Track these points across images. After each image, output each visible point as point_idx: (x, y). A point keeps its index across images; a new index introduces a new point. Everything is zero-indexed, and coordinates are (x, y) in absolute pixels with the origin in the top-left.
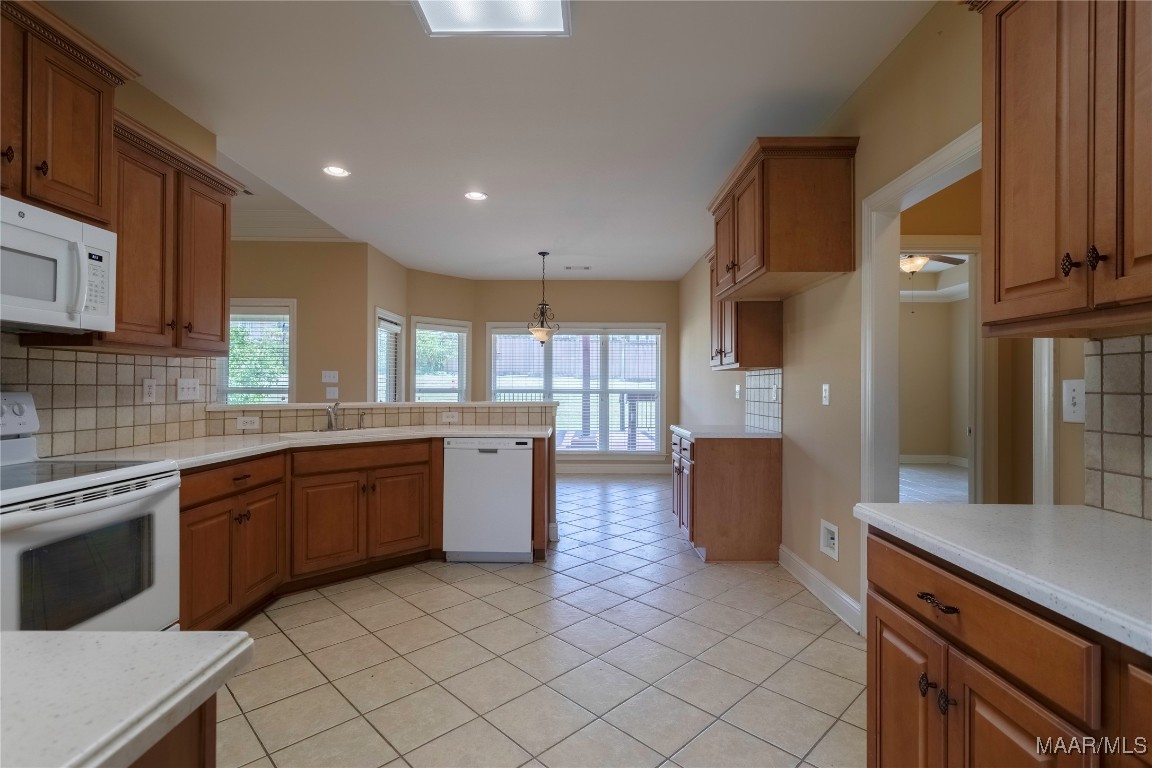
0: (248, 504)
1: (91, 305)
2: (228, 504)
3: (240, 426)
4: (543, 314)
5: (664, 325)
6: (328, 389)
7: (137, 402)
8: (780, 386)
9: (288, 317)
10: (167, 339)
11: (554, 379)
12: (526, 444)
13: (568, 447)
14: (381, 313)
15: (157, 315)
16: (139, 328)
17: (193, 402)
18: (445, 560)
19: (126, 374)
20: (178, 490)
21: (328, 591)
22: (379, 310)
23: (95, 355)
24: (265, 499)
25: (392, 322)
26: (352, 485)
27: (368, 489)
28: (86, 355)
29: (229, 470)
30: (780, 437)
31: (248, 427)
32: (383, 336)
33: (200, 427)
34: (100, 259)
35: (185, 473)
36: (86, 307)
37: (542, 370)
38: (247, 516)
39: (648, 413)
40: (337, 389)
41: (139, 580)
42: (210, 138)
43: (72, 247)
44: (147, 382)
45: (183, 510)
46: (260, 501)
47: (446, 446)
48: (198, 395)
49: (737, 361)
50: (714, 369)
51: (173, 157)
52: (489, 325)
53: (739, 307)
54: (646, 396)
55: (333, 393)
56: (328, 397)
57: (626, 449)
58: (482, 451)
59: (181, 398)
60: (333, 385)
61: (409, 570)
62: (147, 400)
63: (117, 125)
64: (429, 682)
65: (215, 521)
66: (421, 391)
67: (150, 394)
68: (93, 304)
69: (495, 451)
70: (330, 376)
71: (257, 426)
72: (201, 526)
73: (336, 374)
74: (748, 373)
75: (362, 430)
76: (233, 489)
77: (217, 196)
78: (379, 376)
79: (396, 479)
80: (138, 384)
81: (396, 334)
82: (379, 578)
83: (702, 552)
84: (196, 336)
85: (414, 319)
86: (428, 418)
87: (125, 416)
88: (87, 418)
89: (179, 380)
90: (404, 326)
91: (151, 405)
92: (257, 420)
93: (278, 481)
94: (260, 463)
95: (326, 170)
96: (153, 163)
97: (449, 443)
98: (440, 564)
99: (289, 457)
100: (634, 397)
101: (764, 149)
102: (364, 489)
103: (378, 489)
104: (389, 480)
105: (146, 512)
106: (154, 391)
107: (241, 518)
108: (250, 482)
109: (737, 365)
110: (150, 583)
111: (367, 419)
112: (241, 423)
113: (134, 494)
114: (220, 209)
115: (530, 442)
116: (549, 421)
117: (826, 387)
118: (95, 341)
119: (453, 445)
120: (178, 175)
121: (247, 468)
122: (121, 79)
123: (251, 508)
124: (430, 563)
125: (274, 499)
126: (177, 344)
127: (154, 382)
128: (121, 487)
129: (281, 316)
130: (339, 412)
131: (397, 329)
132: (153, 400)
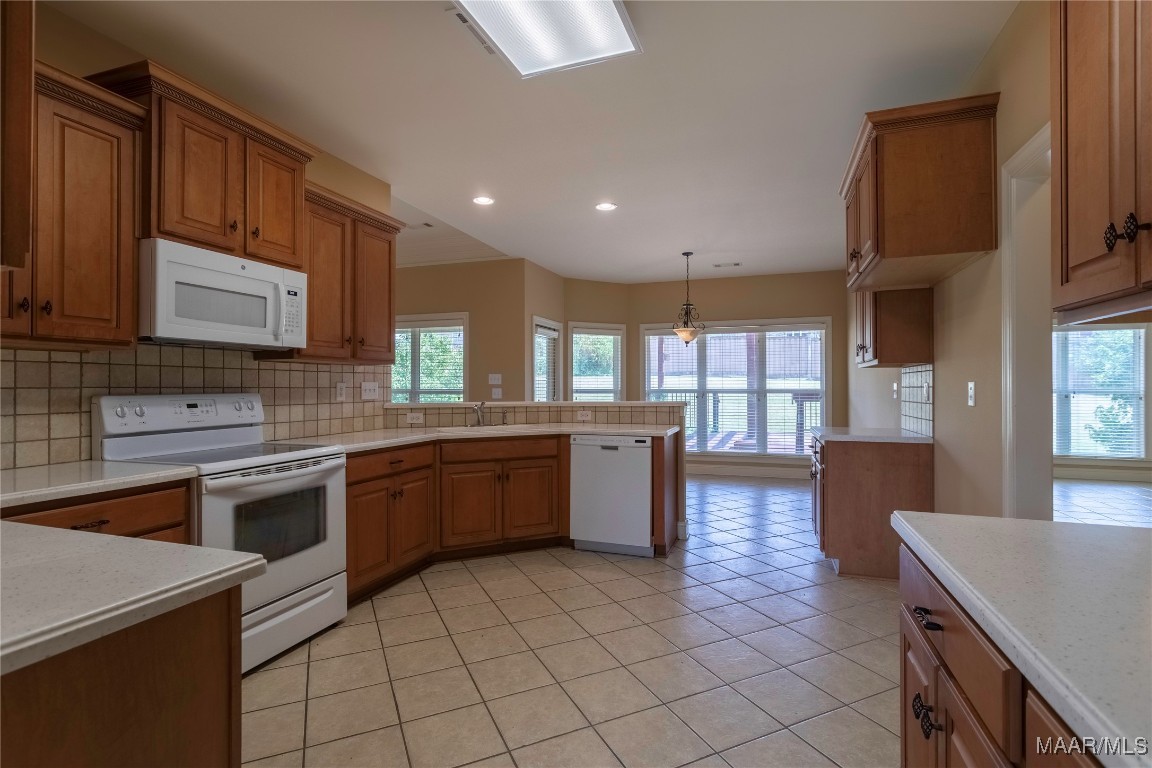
0: (403, 484)
1: (289, 328)
2: (386, 483)
3: (409, 421)
4: (687, 313)
5: (829, 319)
6: (494, 390)
7: (333, 401)
8: (931, 385)
9: (462, 328)
10: (347, 351)
11: (708, 379)
12: (644, 442)
13: (731, 448)
14: (538, 320)
15: (339, 333)
16: (326, 344)
17: (373, 401)
18: (573, 548)
19: (324, 379)
20: (344, 470)
21: (472, 563)
22: (535, 317)
23: (302, 365)
24: (416, 481)
25: (550, 329)
26: (489, 474)
27: (503, 478)
28: (281, 365)
29: (387, 456)
30: (931, 442)
31: (415, 421)
32: (541, 343)
33: (379, 421)
34: (296, 294)
35: (350, 456)
36: (286, 330)
37: (695, 369)
38: (401, 493)
39: (814, 413)
40: (500, 390)
41: (317, 536)
42: (384, 187)
43: (276, 287)
44: (339, 385)
45: (349, 485)
46: (412, 482)
47: (572, 441)
48: (376, 396)
49: (875, 357)
50: (860, 366)
51: (349, 209)
52: (642, 327)
53: (877, 297)
54: (809, 395)
55: (497, 393)
56: (494, 397)
57: (793, 452)
58: (604, 448)
59: (364, 397)
60: (497, 386)
61: (541, 553)
62: (339, 399)
63: (307, 191)
64: (525, 648)
65: (374, 495)
66: (578, 391)
67: (341, 395)
68: (291, 328)
69: (616, 448)
70: (495, 379)
71: (421, 421)
72: (364, 498)
73: (499, 376)
74: (903, 370)
75: (505, 427)
76: (389, 471)
77: (384, 235)
78: (537, 378)
79: (527, 471)
80: (333, 386)
81: (554, 339)
82: (513, 557)
83: (836, 563)
84: (368, 348)
85: (571, 324)
86: (565, 416)
87: (324, 411)
88: (298, 412)
89: (363, 384)
90: (562, 332)
91: (342, 403)
92: (421, 415)
93: (428, 467)
94: (412, 451)
95: (475, 201)
96: (335, 216)
97: (575, 440)
98: (569, 550)
99: (438, 447)
100: (801, 397)
101: (876, 126)
102: (499, 477)
103: (511, 478)
104: (521, 471)
105: (321, 483)
106: (344, 392)
107: (397, 495)
108: (404, 466)
109: (876, 362)
110: (325, 538)
111: (510, 417)
112: (410, 418)
113: (311, 469)
114: (387, 245)
115: (649, 441)
116: (677, 420)
117: (971, 385)
118: (296, 355)
119: (578, 441)
120: (354, 222)
121: (400, 455)
122: (309, 158)
123: (405, 487)
124: (561, 549)
125: (425, 482)
126: (354, 356)
127: (344, 385)
128: (302, 463)
129: (457, 328)
130: (485, 410)
131: (555, 335)
132: (343, 399)
